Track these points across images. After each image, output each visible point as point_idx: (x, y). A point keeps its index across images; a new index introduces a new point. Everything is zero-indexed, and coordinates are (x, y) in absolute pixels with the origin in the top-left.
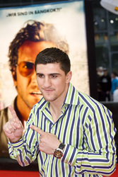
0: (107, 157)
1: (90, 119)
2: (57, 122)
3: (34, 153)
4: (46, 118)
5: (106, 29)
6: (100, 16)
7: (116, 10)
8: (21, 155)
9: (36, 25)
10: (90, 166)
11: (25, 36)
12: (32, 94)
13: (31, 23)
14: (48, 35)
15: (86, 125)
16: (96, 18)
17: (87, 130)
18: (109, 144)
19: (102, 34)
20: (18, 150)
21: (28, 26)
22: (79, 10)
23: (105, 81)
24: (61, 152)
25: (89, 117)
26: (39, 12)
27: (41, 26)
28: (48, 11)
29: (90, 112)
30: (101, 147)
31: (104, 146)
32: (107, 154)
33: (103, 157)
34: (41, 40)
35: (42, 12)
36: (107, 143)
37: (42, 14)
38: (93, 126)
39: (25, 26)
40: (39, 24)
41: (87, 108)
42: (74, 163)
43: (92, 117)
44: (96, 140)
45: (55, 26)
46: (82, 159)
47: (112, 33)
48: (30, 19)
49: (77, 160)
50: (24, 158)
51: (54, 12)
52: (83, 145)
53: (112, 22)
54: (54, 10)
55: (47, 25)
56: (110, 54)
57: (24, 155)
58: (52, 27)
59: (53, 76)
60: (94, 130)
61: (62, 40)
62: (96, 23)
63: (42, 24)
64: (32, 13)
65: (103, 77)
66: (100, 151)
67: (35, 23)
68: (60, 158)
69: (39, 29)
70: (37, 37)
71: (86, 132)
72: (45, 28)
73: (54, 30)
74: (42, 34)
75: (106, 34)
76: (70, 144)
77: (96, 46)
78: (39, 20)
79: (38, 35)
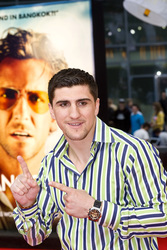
0: (161, 210)
1: (133, 161)
2: (85, 171)
3: (48, 224)
4: (67, 169)
5: (124, 42)
6: (115, 23)
7: (146, 15)
8: (33, 228)
9: (20, 35)
10: (140, 226)
11: (4, 51)
12: (14, 135)
13: (13, 32)
14: (38, 49)
15: (128, 169)
16: (110, 26)
17: (130, 176)
18: (162, 192)
19: (119, 48)
20: (31, 220)
21: (9, 36)
22: (84, 14)
23: (121, 117)
24: (97, 212)
25: (131, 157)
26: (24, 16)
27: (28, 37)
28: (38, 15)
29: (131, 151)
30: (151, 197)
31: (155, 195)
32: (161, 206)
33: (155, 210)
34: (28, 57)
35: (30, 16)
36: (159, 191)
37: (29, 19)
38: (138, 168)
39: (5, 36)
40: (24, 34)
41: (126, 146)
42: (117, 225)
43: (135, 157)
44: (143, 188)
45: (48, 37)
46: (129, 218)
47: (133, 48)
48: (12, 26)
49: (122, 219)
50: (37, 232)
51: (46, 17)
52: (125, 199)
53: (133, 32)
54: (48, 14)
55: (37, 35)
56: (130, 78)
57: (38, 227)
58: (45, 38)
59: (82, 102)
60: (139, 175)
61: (59, 56)
62: (110, 34)
63: (29, 34)
64: (15, 17)
65: (118, 112)
66: (150, 202)
67: (20, 31)
68: (97, 220)
69: (26, 40)
70: (22, 52)
71: (128, 179)
72: (34, 39)
73: (46, 43)
74: (29, 48)
75: (125, 50)
76: (109, 199)
77: (108, 66)
78: (25, 28)
79: (24, 49)
